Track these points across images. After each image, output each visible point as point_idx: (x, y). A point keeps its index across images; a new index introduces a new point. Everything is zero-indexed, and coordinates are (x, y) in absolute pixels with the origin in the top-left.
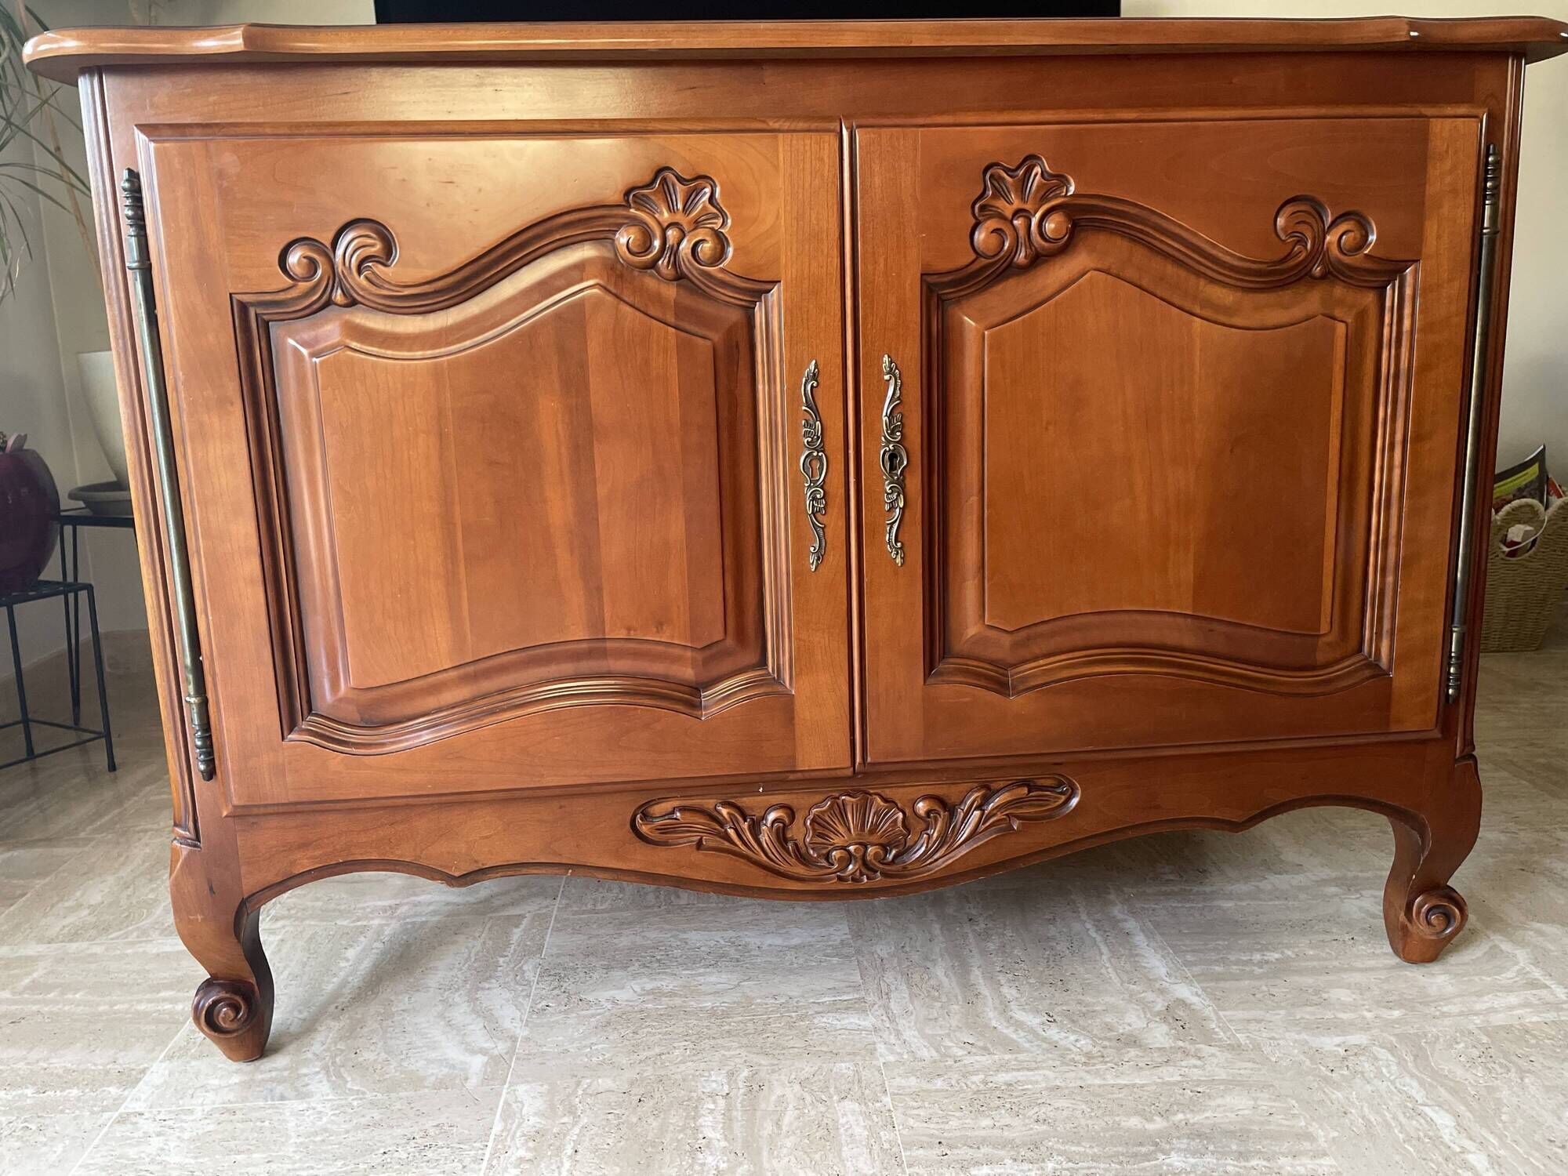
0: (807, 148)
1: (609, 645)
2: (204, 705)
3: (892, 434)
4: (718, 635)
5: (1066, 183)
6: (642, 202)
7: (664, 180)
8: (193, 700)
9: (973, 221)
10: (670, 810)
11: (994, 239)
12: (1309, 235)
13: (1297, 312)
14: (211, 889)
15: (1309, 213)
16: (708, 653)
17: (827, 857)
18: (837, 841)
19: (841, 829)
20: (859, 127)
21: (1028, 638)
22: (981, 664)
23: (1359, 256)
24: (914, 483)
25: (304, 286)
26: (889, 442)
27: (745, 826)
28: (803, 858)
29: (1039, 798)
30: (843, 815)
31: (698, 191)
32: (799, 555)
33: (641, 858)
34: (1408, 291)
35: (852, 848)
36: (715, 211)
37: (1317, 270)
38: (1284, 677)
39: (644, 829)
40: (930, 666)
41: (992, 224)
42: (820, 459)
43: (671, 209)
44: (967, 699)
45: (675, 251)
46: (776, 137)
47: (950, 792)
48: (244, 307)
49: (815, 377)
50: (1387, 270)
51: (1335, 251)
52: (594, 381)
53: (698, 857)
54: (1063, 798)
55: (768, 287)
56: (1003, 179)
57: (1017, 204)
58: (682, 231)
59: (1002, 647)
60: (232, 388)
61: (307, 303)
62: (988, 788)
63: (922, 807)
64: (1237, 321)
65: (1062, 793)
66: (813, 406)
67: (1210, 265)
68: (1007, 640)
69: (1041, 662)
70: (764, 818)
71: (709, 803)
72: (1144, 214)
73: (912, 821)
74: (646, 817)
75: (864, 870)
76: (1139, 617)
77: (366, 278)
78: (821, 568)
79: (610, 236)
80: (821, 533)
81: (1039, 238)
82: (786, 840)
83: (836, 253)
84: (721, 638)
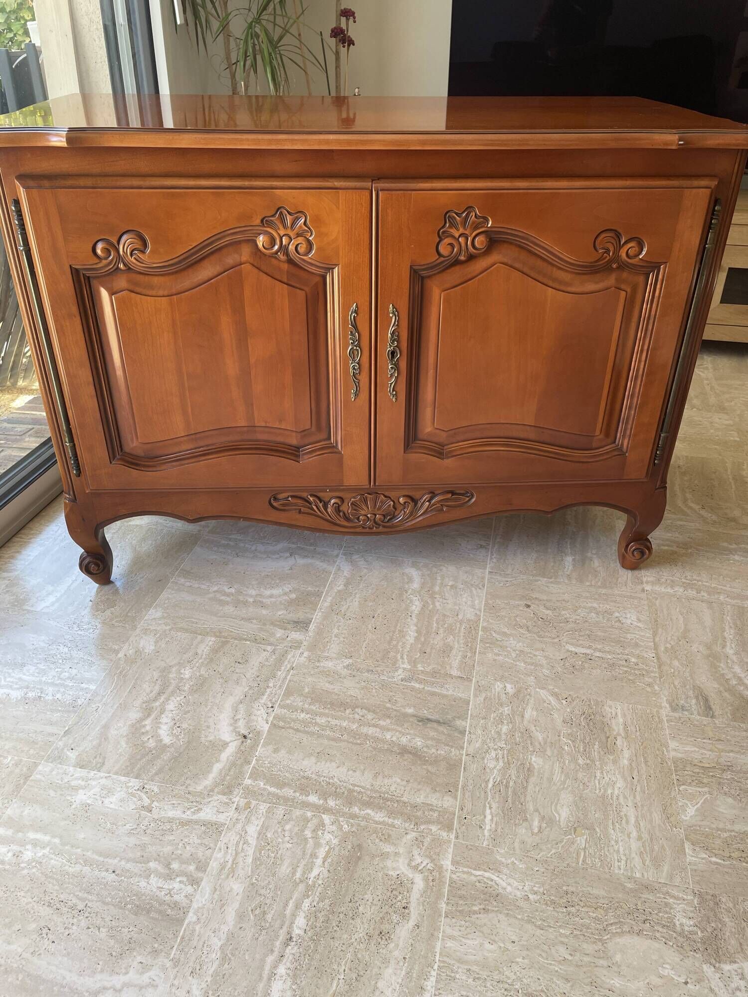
0: (354, 198)
1: (257, 429)
2: (74, 447)
3: (393, 343)
4: (308, 427)
5: (488, 221)
6: (270, 224)
7: (281, 213)
8: (68, 444)
9: (438, 240)
10: (287, 497)
11: (449, 248)
12: (612, 249)
13: (601, 286)
14: (83, 519)
15: (613, 238)
16: (303, 434)
17: (358, 519)
18: (363, 512)
19: (364, 507)
20: (381, 190)
21: (455, 434)
22: (431, 444)
23: (637, 259)
24: (403, 365)
25: (104, 262)
26: (391, 346)
27: (321, 505)
28: (347, 519)
29: (456, 499)
30: (365, 501)
31: (297, 218)
32: (347, 393)
33: (274, 516)
34: (660, 277)
35: (369, 515)
36: (306, 229)
37: (614, 266)
38: (577, 454)
39: (275, 504)
40: (407, 446)
41: (447, 241)
42: (357, 350)
43: (285, 227)
44: (423, 460)
45: (287, 248)
46: (338, 193)
47: (416, 495)
48: (77, 270)
49: (356, 312)
50: (652, 266)
51: (624, 255)
52: (247, 309)
53: (298, 516)
54: (468, 499)
55: (333, 267)
56: (455, 218)
57: (461, 230)
58: (290, 238)
59: (442, 437)
60: (74, 309)
61: (107, 269)
62: (433, 493)
63: (401, 500)
64: (569, 289)
65: (468, 497)
66: (355, 326)
67: (560, 262)
68: (444, 435)
69: (460, 444)
70: (329, 501)
71: (304, 495)
72: (527, 236)
73: (397, 505)
74: (276, 499)
75: (374, 525)
76: (508, 425)
77: (135, 258)
78: (357, 400)
79: (254, 238)
80: (357, 384)
81: (472, 248)
82: (340, 511)
83: (367, 251)
84: (309, 427)
